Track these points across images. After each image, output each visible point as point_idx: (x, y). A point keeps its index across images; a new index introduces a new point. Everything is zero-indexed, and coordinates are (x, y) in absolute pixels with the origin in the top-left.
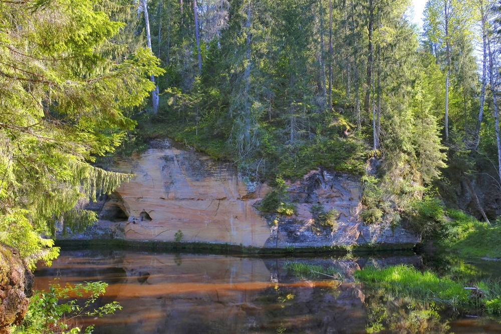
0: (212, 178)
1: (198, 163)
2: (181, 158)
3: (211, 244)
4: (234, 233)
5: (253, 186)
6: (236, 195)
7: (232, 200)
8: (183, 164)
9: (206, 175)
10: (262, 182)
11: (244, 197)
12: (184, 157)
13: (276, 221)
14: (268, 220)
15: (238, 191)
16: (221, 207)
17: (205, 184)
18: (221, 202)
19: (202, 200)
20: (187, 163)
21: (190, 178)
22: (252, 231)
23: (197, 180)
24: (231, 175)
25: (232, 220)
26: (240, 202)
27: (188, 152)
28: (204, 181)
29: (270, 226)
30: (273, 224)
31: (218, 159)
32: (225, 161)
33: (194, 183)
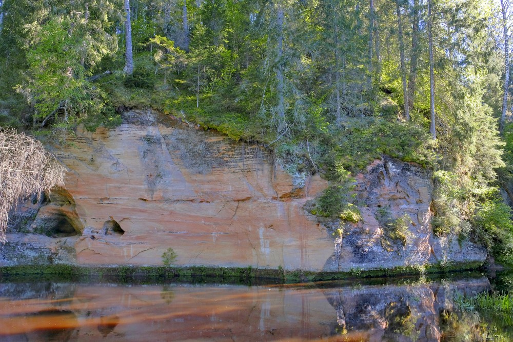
0: (227, 169)
1: (201, 147)
2: (172, 140)
3: (221, 269)
4: (266, 250)
5: (302, 179)
6: (271, 193)
7: (262, 200)
8: (175, 148)
9: (215, 165)
10: (313, 173)
11: (285, 196)
12: (177, 139)
13: (341, 231)
14: (330, 229)
15: (275, 186)
16: (240, 212)
17: (213, 178)
18: (241, 204)
19: (207, 202)
20: (182, 147)
21: (187, 170)
22: (302, 247)
23: (200, 173)
24: (261, 164)
25: (261, 231)
26: (278, 203)
27: (185, 131)
28: (212, 174)
29: (334, 238)
30: (337, 235)
31: (241, 140)
32: (252, 143)
33: (194, 178)
